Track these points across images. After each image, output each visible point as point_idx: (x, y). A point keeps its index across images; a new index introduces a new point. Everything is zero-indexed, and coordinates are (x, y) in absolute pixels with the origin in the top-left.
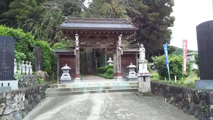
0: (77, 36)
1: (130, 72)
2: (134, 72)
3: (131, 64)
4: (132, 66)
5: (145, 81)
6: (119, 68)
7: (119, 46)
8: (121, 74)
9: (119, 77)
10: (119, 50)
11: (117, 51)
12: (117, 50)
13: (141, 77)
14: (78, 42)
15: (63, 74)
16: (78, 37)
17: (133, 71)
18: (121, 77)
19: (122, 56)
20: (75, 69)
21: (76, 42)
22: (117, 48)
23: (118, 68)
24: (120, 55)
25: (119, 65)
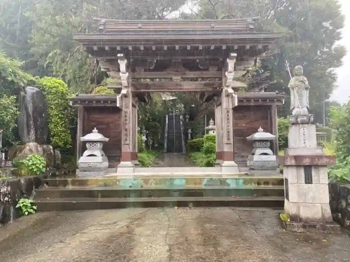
0: (121, 58)
1: (258, 151)
2: (269, 151)
3: (261, 129)
4: (260, 135)
5: (309, 180)
6: (229, 139)
7: (228, 86)
8: (234, 156)
9: (226, 163)
10: (228, 95)
11: (224, 100)
12: (224, 94)
13: (298, 166)
14: (127, 74)
15: (86, 153)
16: (126, 61)
17: (265, 147)
18: (232, 163)
19: (235, 109)
20: (120, 141)
21: (121, 74)
22: (224, 90)
23: (225, 141)
24: (231, 107)
25: (228, 132)
